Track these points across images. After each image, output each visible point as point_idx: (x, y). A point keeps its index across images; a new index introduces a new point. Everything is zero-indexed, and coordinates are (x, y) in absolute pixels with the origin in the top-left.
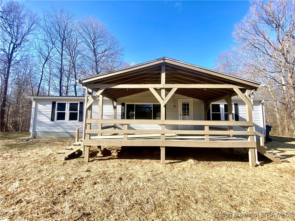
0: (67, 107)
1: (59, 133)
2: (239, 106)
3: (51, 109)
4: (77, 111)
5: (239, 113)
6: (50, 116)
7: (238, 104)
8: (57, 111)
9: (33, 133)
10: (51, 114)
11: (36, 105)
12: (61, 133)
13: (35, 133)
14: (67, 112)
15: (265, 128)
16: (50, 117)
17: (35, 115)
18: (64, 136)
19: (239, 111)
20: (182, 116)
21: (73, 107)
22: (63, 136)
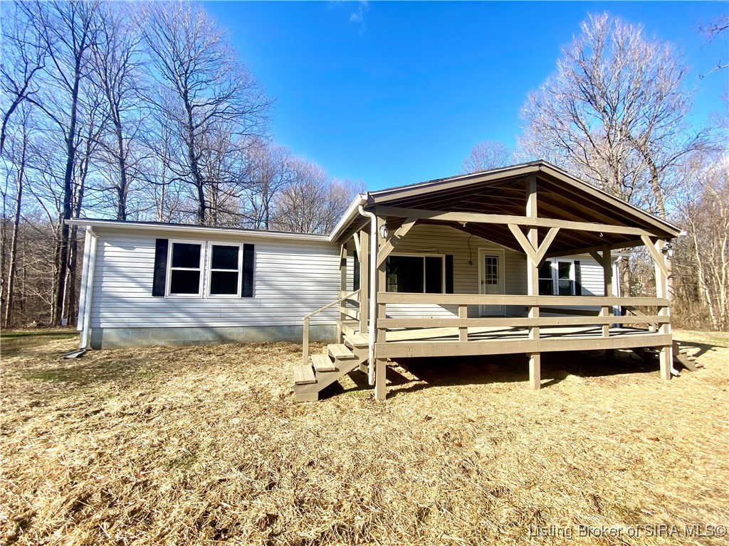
0: (206, 255)
1: (179, 330)
2: (581, 266)
3: (153, 261)
4: (237, 269)
5: (582, 279)
6: (150, 282)
7: (581, 263)
8: (173, 267)
9: (90, 332)
10: (152, 275)
11: (97, 246)
12: (186, 331)
13: (98, 332)
14: (205, 269)
15: (620, 310)
16: (151, 285)
17: (94, 276)
18: (198, 339)
19: (582, 276)
20: (484, 284)
21: (223, 256)
22: (191, 339)
